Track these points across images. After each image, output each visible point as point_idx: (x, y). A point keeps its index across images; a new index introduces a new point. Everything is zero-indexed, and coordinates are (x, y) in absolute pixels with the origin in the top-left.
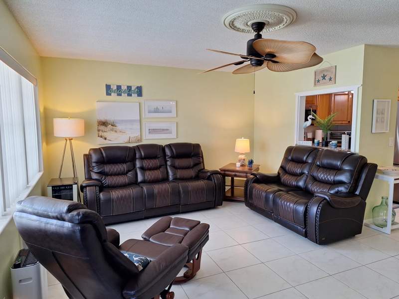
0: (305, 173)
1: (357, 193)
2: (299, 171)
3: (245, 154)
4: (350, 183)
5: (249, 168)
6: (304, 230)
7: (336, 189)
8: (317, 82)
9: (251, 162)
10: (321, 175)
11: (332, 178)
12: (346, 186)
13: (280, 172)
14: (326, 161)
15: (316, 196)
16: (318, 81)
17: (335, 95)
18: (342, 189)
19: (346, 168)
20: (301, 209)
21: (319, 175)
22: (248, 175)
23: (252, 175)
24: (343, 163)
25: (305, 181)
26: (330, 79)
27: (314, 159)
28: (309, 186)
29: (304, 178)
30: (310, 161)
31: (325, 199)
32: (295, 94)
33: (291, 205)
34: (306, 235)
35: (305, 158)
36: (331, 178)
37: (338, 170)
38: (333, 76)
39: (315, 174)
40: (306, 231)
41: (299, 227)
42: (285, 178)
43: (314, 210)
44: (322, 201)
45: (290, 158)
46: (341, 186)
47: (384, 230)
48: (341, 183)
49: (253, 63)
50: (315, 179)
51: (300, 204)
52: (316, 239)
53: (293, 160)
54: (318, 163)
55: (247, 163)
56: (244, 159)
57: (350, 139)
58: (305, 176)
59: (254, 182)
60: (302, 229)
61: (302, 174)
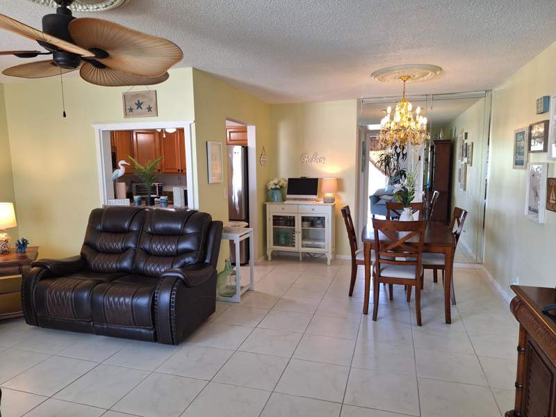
0: (130, 247)
1: (207, 261)
2: (119, 246)
3: (8, 230)
4: (198, 250)
5: (19, 255)
6: (152, 332)
7: (182, 261)
8: (129, 112)
9: (23, 245)
10: (158, 247)
11: (174, 247)
12: (194, 255)
13: (86, 252)
14: (160, 226)
15: (164, 277)
16: (131, 110)
17: (137, 133)
18: (189, 259)
19: (189, 231)
20: (144, 301)
21: (154, 246)
22: (24, 267)
23: (33, 266)
24: (184, 226)
25: (133, 260)
26: (149, 109)
27: (142, 224)
28: (141, 265)
29: (130, 255)
30: (135, 228)
31: (178, 278)
32: (93, 126)
33: (128, 300)
34: (156, 338)
35: (126, 225)
36: (172, 248)
37: (180, 236)
38: (152, 105)
39: (147, 246)
40: (155, 333)
41: (143, 331)
42: (97, 261)
43: (165, 298)
44: (175, 282)
45: (99, 227)
46: (188, 257)
47: (233, 299)
48: (186, 252)
49: (59, 59)
50: (149, 254)
51: (142, 295)
52: (173, 339)
53: (105, 231)
54: (149, 230)
55: (13, 246)
56: (6, 241)
57: (186, 192)
58: (132, 251)
59: (44, 277)
60: (148, 332)
61: (126, 249)
